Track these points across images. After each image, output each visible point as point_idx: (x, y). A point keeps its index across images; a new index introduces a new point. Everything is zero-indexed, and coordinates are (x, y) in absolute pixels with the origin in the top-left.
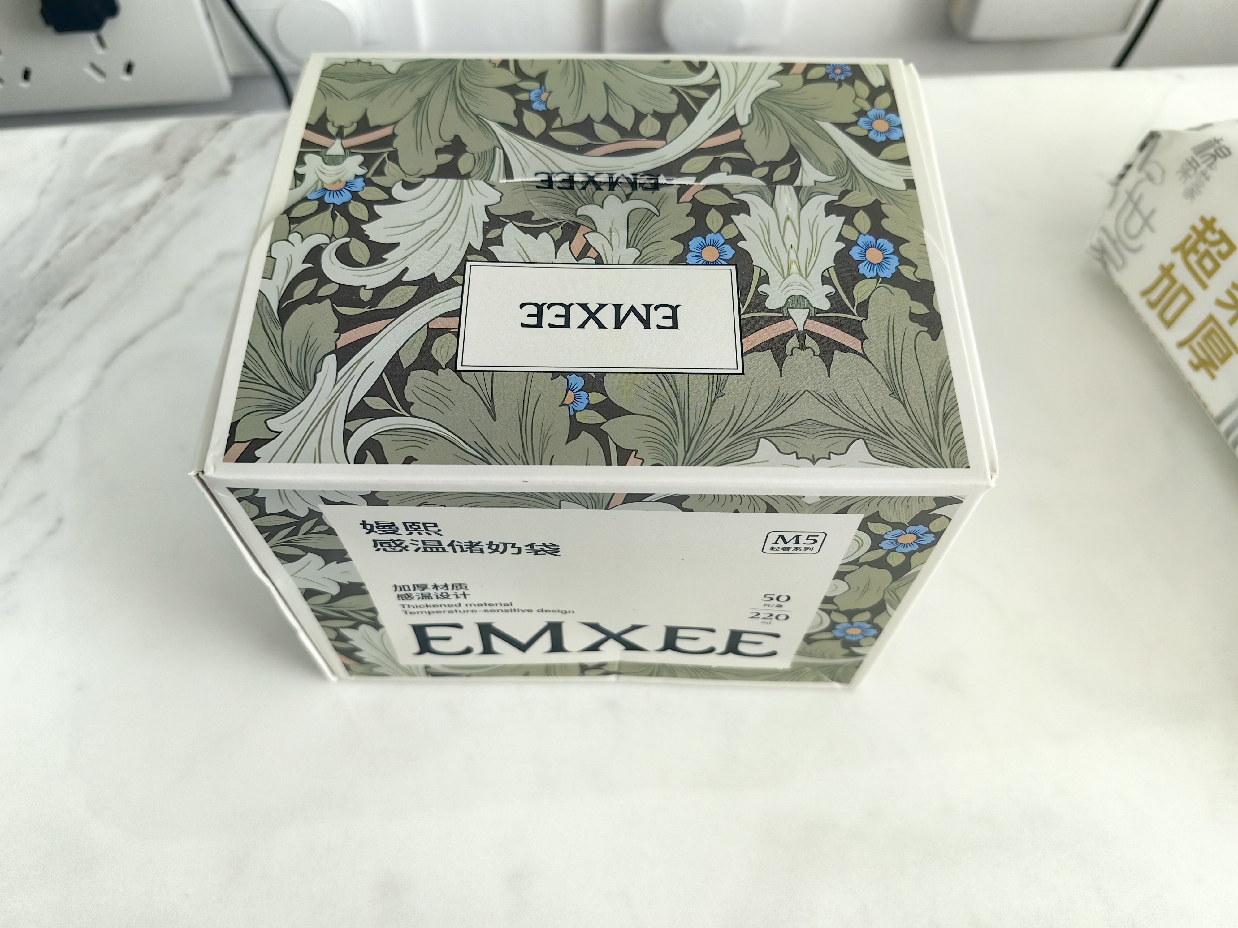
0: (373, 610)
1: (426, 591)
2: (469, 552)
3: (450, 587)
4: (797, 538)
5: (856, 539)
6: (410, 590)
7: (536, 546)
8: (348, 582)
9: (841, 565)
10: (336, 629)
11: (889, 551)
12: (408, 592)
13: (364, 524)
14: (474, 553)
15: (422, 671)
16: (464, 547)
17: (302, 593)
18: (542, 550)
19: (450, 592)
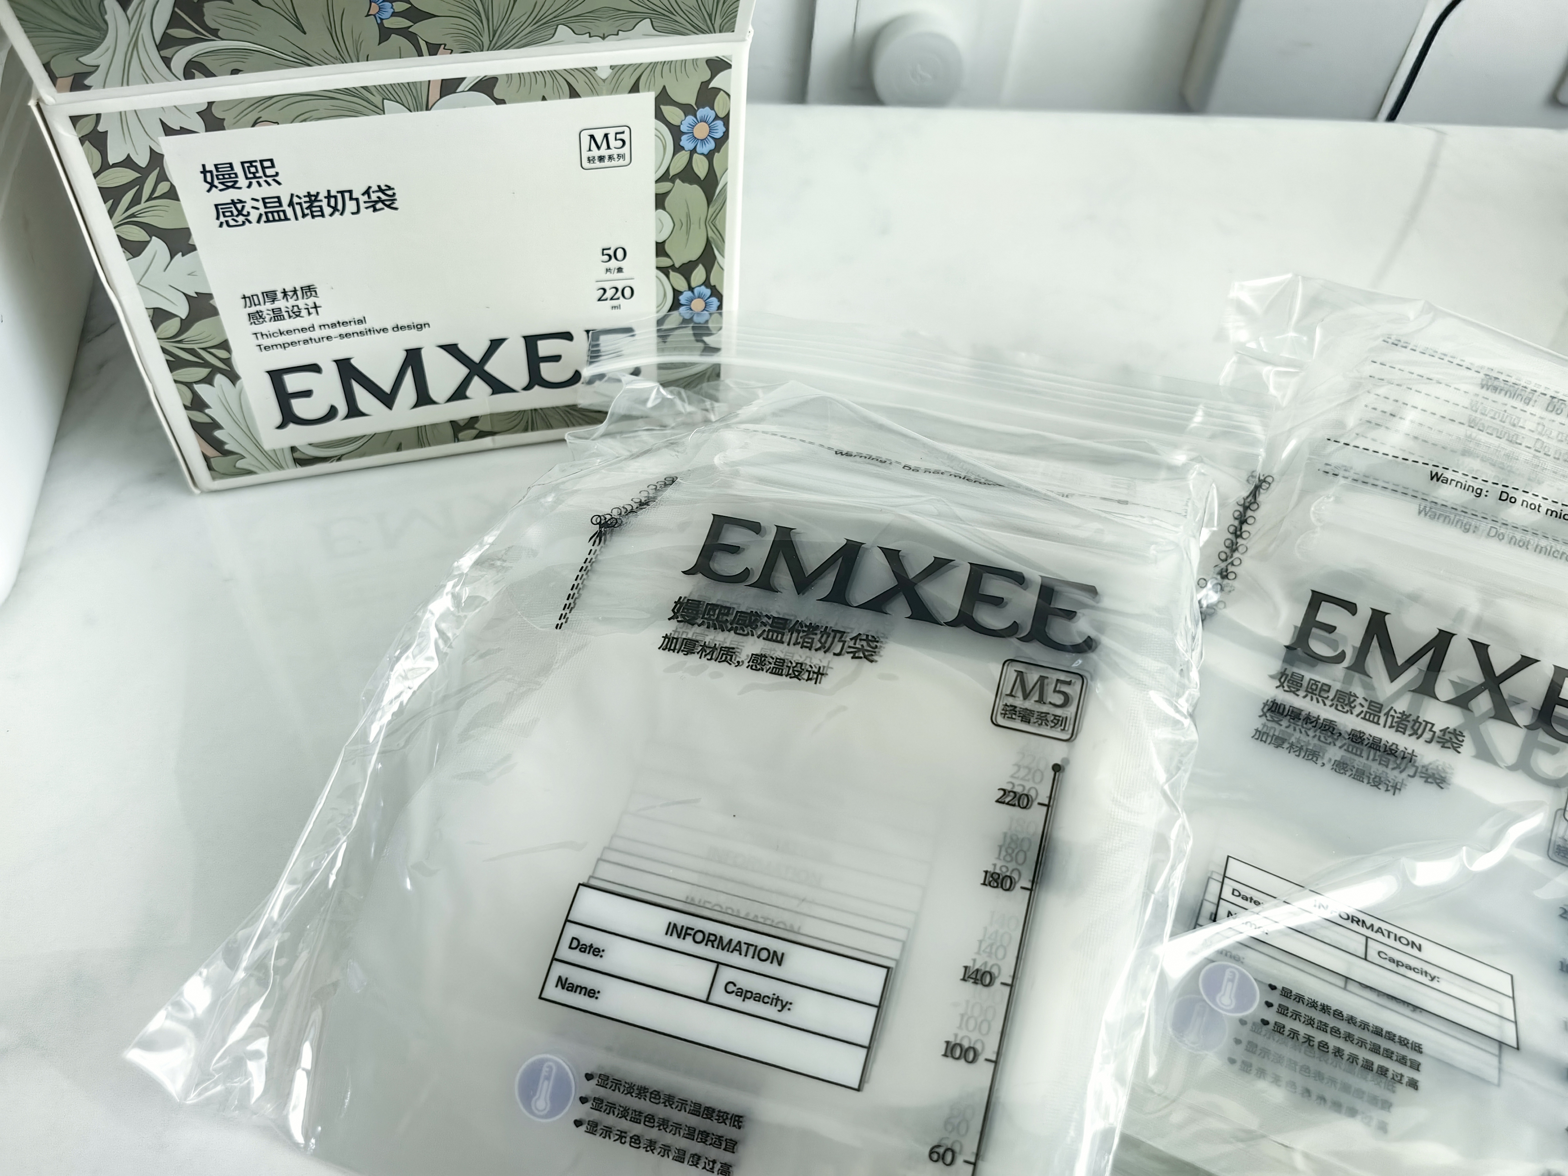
0: (225, 345)
1: (277, 304)
2: (309, 217)
3: (299, 293)
4: (606, 136)
5: (659, 136)
6: (260, 304)
7: (373, 192)
8: (196, 293)
9: (657, 181)
10: (189, 385)
11: (693, 151)
12: (258, 308)
13: (204, 172)
14: (316, 218)
15: (289, 456)
16: (305, 205)
17: (149, 316)
18: (380, 200)
19: (301, 303)
